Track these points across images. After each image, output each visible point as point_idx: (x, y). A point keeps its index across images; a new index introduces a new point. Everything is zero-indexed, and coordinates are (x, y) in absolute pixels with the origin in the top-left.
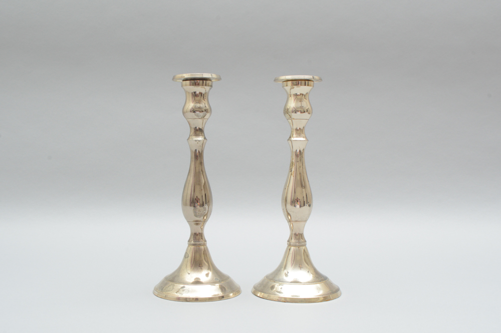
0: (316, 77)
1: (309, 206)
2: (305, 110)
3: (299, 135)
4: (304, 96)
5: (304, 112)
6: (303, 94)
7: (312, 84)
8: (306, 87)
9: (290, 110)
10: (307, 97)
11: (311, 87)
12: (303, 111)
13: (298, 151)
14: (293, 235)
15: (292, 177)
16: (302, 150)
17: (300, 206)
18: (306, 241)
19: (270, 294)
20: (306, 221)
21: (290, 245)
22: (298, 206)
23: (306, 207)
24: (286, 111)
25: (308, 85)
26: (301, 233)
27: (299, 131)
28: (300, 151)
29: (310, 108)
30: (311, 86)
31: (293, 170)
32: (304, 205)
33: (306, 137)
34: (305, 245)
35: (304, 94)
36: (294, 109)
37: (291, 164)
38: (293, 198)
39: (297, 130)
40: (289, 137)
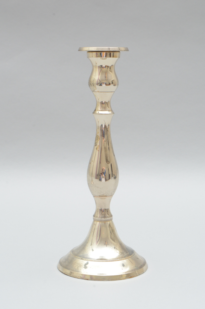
0: (122, 49)
1: (115, 178)
2: (111, 82)
3: (104, 109)
4: (109, 68)
5: (110, 84)
6: (108, 67)
8: (111, 58)
9: (95, 82)
10: (112, 69)
11: (116, 59)
12: (108, 83)
13: (103, 126)
14: (99, 210)
15: (97, 152)
16: (107, 125)
17: (106, 180)
18: (111, 216)
19: (73, 270)
20: (112, 196)
21: (94, 220)
22: (103, 180)
23: (112, 180)
25: (113, 57)
26: (107, 208)
27: (105, 105)
28: (105, 126)
30: (116, 57)
31: (98, 144)
32: (110, 179)
33: (112, 110)
34: (111, 220)
35: (110, 65)
36: (99, 82)
37: (96, 138)
38: (97, 173)
39: (102, 103)
40: (94, 110)
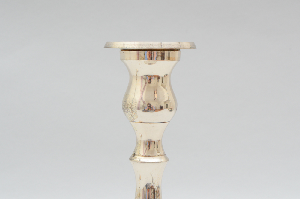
2: (164, 105)
4: (160, 80)
5: (161, 108)
6: (159, 77)
7: (177, 57)
8: (166, 62)
9: (135, 105)
10: (166, 80)
11: (174, 62)
24: (126, 107)
25: (169, 59)
29: (172, 99)
30: (174, 59)
33: (165, 155)
35: (161, 75)
36: (141, 104)
40: (132, 153)
